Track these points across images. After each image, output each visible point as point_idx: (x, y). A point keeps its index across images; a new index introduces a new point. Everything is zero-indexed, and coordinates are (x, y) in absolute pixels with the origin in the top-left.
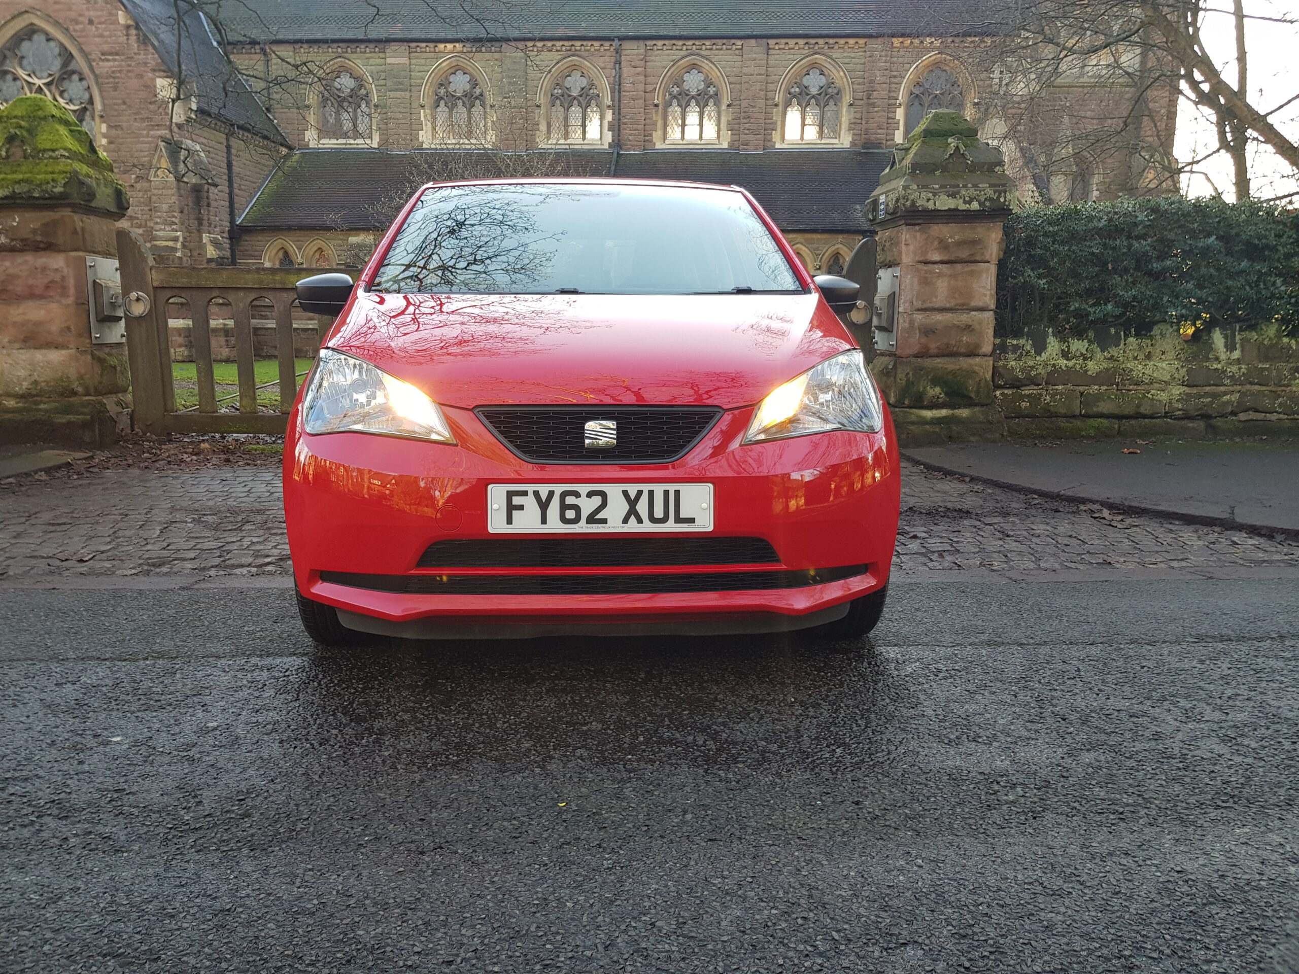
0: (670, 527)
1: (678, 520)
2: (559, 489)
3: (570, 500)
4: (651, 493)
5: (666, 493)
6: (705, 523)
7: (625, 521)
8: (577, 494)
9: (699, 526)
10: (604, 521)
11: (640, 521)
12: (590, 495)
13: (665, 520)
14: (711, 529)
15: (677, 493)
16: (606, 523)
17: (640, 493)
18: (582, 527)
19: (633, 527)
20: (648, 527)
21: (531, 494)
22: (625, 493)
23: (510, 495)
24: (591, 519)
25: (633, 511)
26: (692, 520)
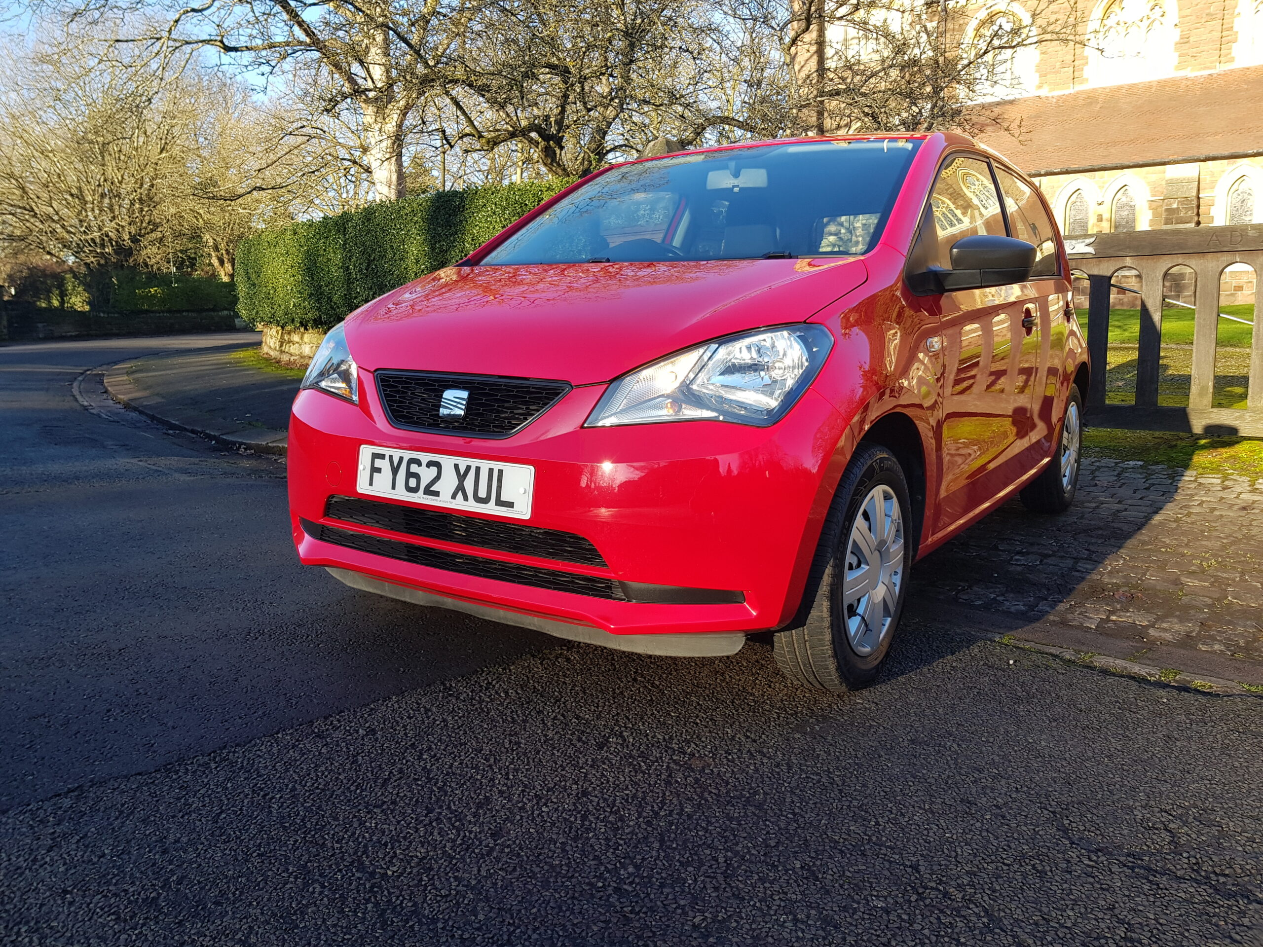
0: (491, 509)
1: (500, 503)
2: (408, 455)
3: (414, 468)
4: (478, 469)
5: (491, 471)
6: (523, 510)
7: (454, 496)
8: (419, 463)
9: (517, 512)
10: (436, 494)
11: (466, 498)
12: (430, 464)
13: (486, 501)
14: (527, 516)
15: (501, 472)
16: (438, 496)
17: (468, 468)
18: (419, 498)
19: (459, 504)
20: (472, 506)
21: (387, 457)
22: (456, 466)
23: (375, 456)
24: (428, 491)
25: (460, 488)
26: (510, 505)
